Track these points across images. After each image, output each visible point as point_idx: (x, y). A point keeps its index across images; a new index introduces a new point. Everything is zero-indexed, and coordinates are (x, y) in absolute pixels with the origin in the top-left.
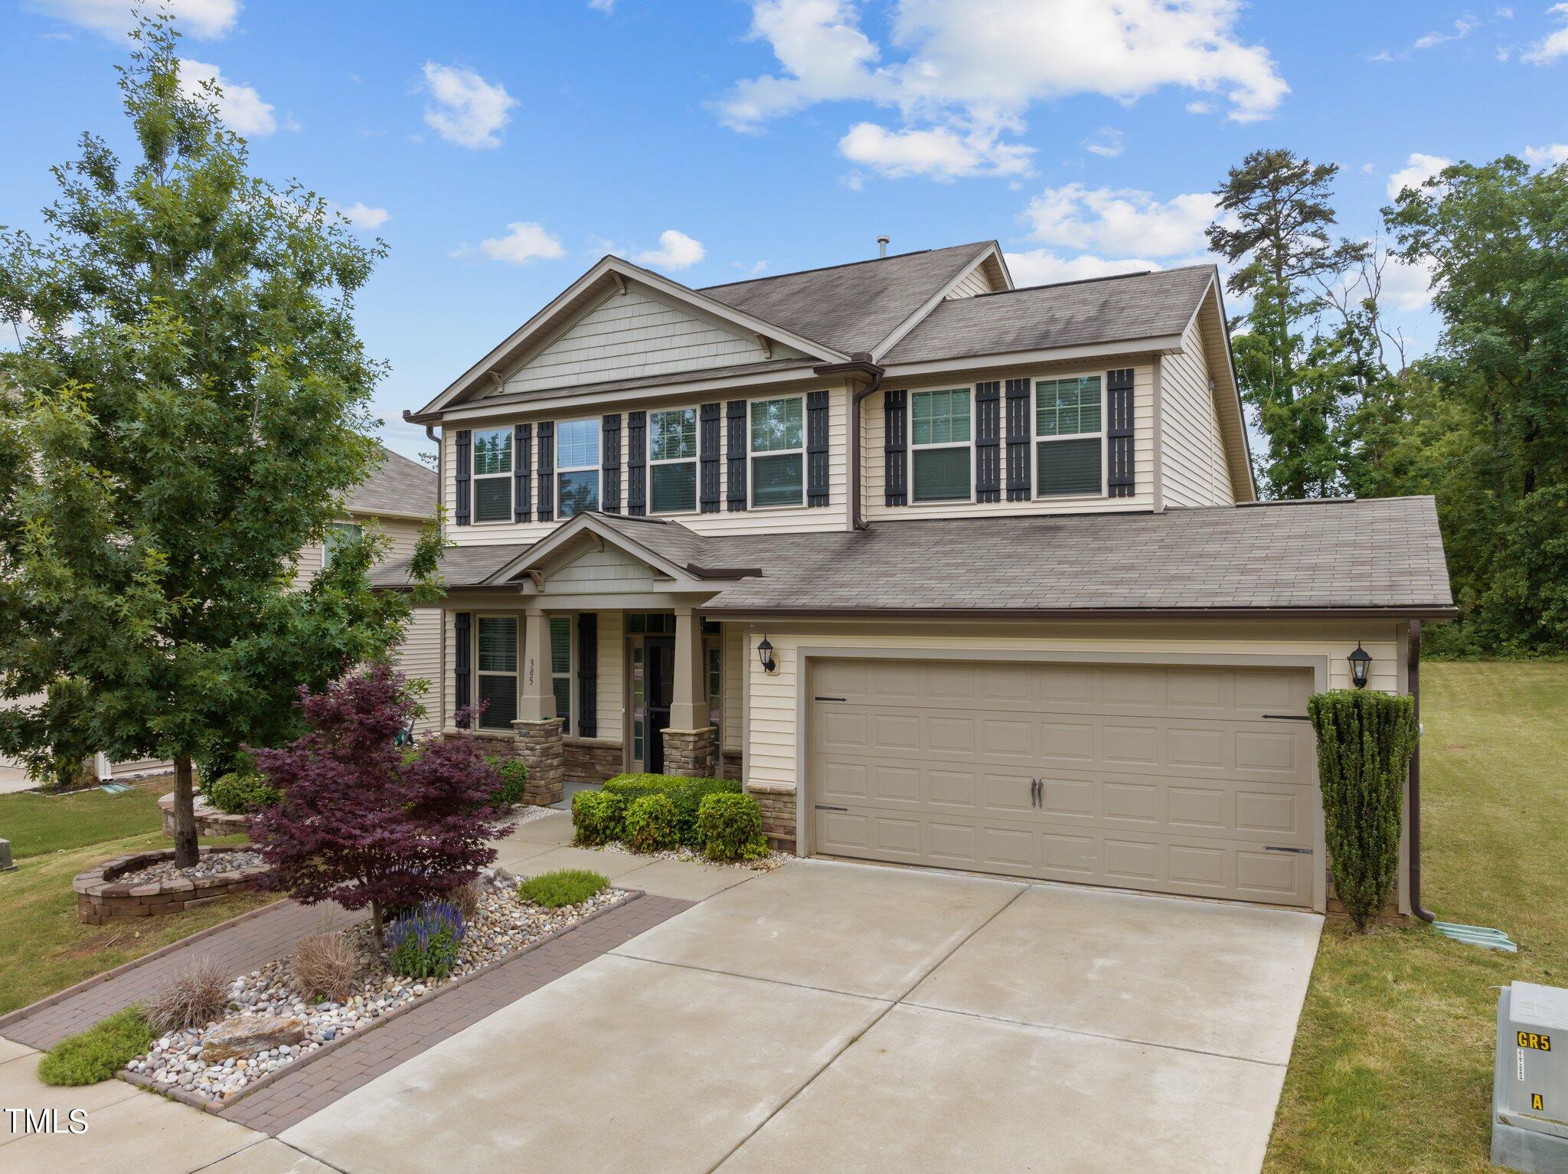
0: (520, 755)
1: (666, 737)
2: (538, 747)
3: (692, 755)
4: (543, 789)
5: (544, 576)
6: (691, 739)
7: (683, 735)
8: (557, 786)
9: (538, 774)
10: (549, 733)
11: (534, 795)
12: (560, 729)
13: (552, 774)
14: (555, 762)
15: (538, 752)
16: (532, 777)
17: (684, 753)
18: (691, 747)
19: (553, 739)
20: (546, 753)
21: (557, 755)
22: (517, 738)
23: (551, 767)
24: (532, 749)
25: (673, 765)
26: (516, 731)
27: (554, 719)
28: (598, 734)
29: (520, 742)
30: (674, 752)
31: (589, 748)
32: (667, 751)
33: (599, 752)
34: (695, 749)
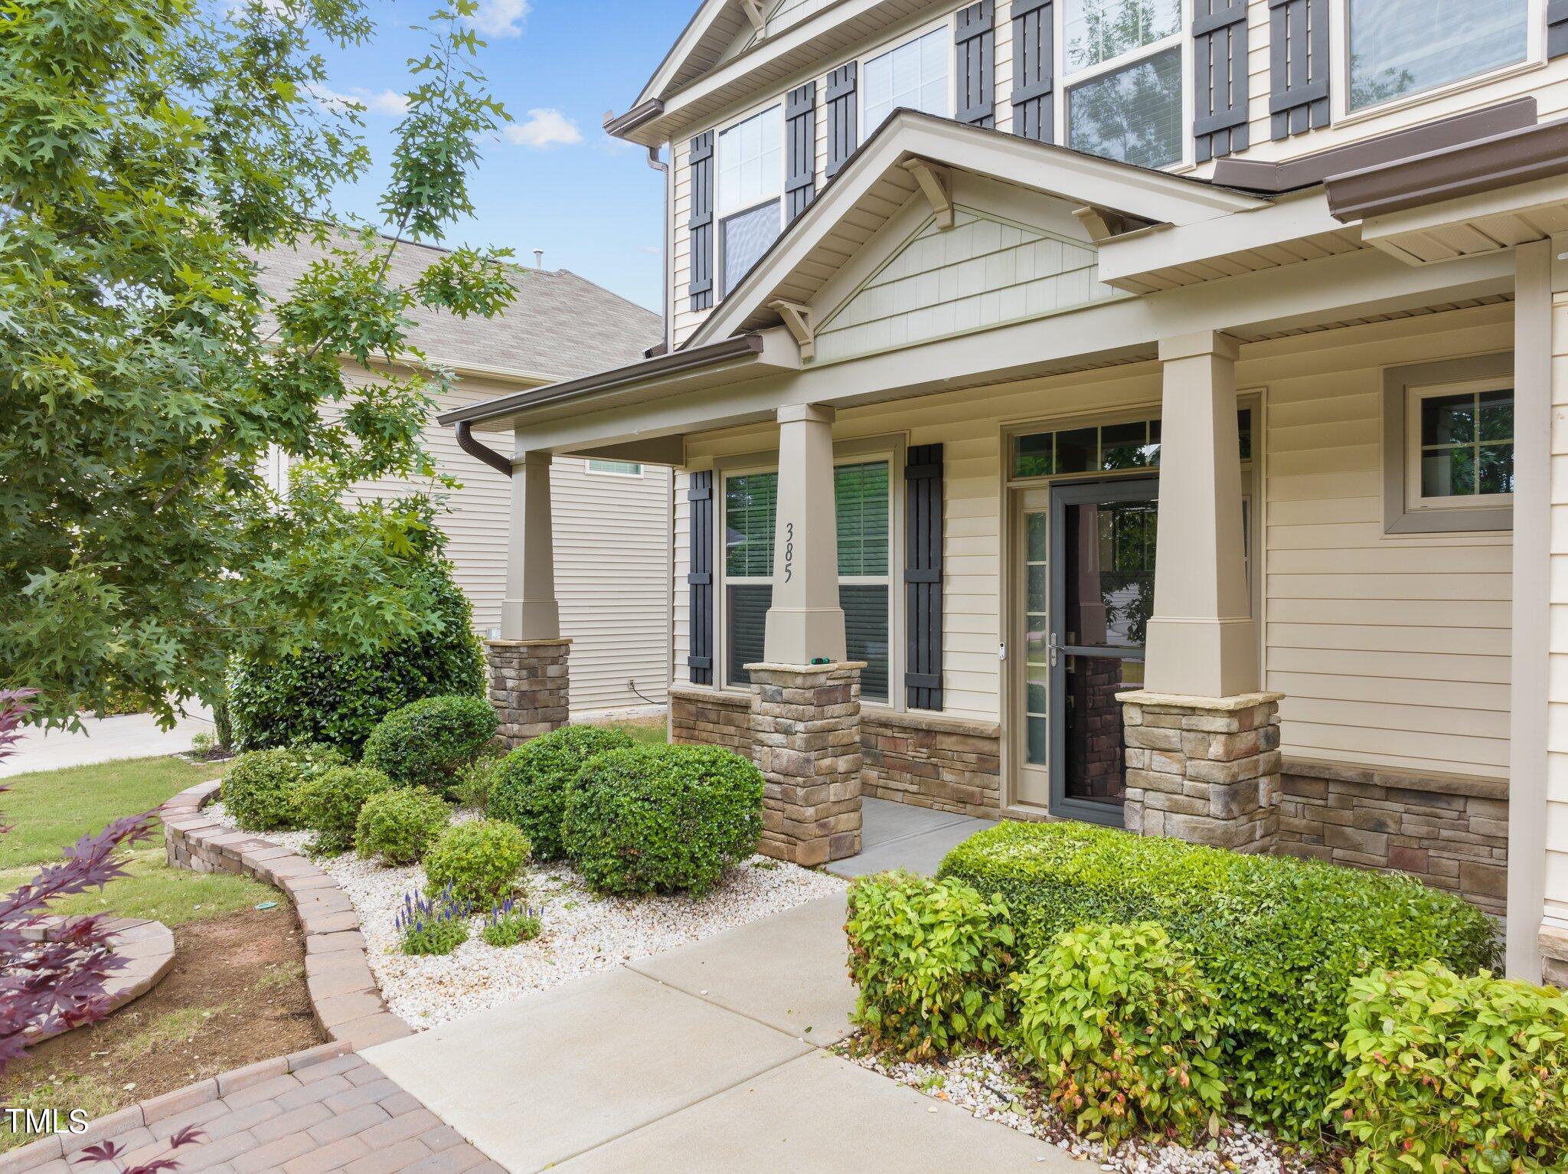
0: (762, 744)
1: (1131, 716)
2: (800, 727)
3: (1220, 774)
4: (812, 829)
5: (814, 320)
6: (1220, 724)
7: (1193, 710)
8: (845, 821)
9: (800, 792)
10: (825, 696)
11: (792, 838)
12: (855, 688)
13: (834, 791)
14: (842, 764)
15: (799, 740)
16: (787, 798)
17: (1192, 767)
18: (1217, 748)
19: (837, 709)
20: (818, 741)
21: (846, 749)
22: (757, 704)
23: (832, 775)
24: (787, 732)
25: (1155, 799)
26: (755, 688)
27: (842, 663)
28: (947, 704)
29: (764, 713)
30: (1159, 760)
31: (927, 733)
32: (1134, 757)
33: (947, 743)
34: (1230, 757)
